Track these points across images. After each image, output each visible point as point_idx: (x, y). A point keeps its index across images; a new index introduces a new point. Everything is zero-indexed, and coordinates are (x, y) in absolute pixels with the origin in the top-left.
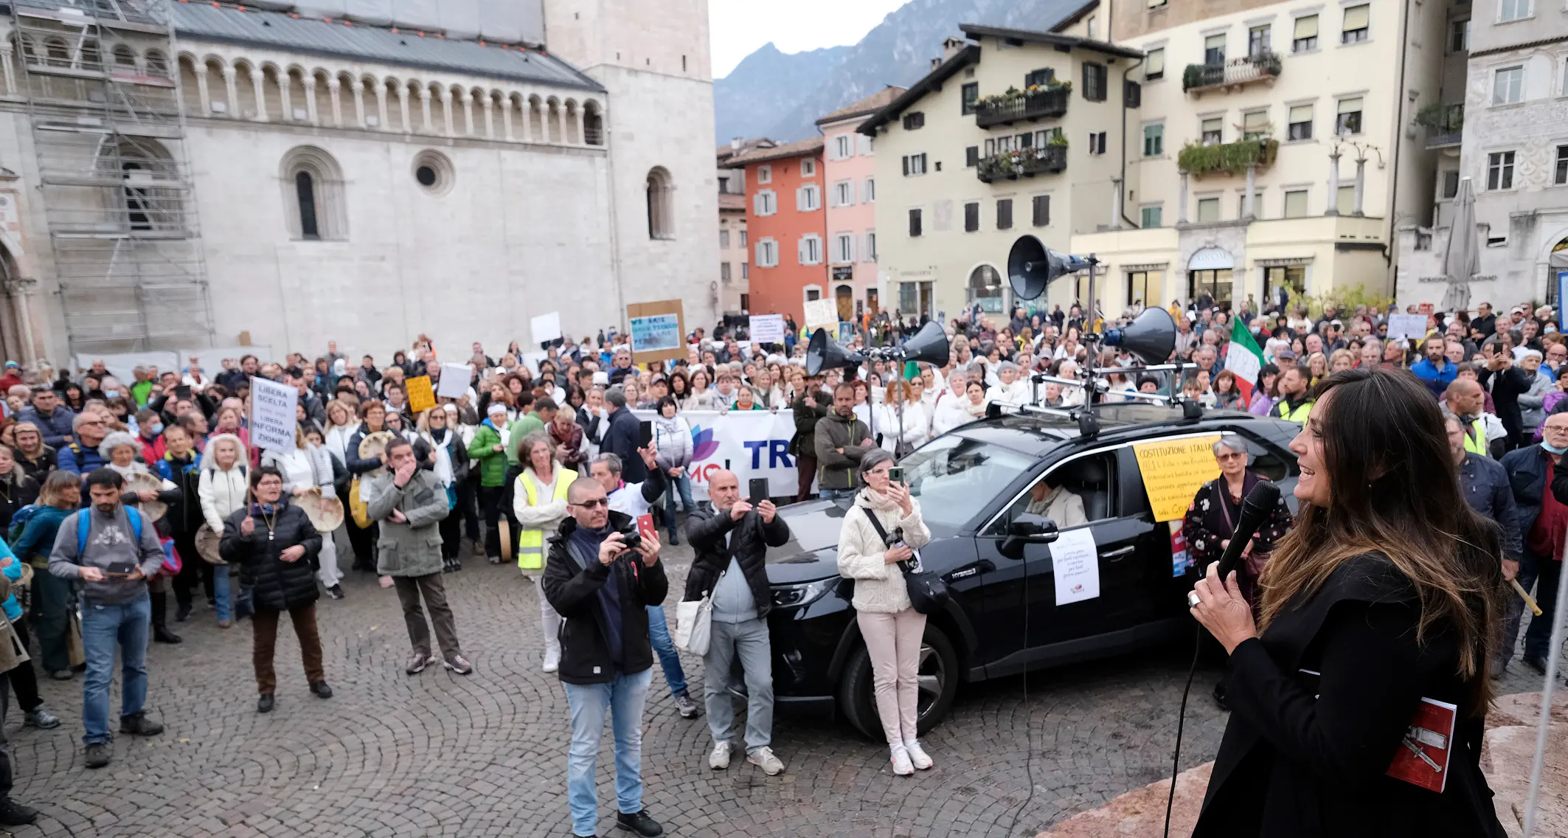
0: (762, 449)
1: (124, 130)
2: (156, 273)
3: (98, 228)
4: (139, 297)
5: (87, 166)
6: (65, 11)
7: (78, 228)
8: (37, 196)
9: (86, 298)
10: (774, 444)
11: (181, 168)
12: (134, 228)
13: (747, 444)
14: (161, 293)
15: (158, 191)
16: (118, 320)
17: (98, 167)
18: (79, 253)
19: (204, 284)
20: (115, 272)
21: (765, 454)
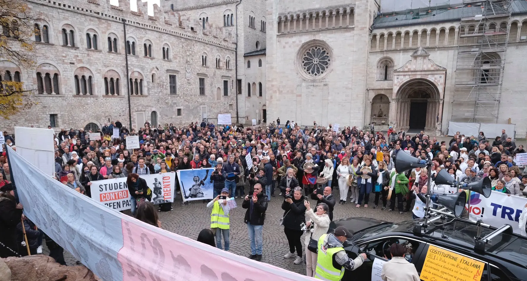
0: (498, 208)
1: (484, 51)
2: (484, 97)
3: (469, 83)
4: (476, 105)
5: (470, 64)
6: (477, 16)
7: (463, 83)
8: (454, 74)
9: (460, 104)
10: (505, 208)
11: (503, 62)
12: (482, 83)
13: (492, 204)
14: (484, 104)
15: (493, 70)
16: (468, 111)
17: (475, 64)
18: (462, 91)
19: (499, 101)
20: (471, 97)
21: (499, 210)
